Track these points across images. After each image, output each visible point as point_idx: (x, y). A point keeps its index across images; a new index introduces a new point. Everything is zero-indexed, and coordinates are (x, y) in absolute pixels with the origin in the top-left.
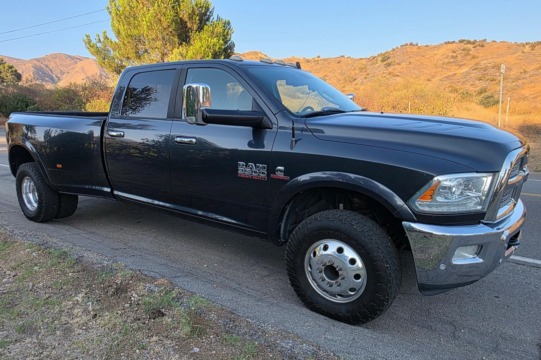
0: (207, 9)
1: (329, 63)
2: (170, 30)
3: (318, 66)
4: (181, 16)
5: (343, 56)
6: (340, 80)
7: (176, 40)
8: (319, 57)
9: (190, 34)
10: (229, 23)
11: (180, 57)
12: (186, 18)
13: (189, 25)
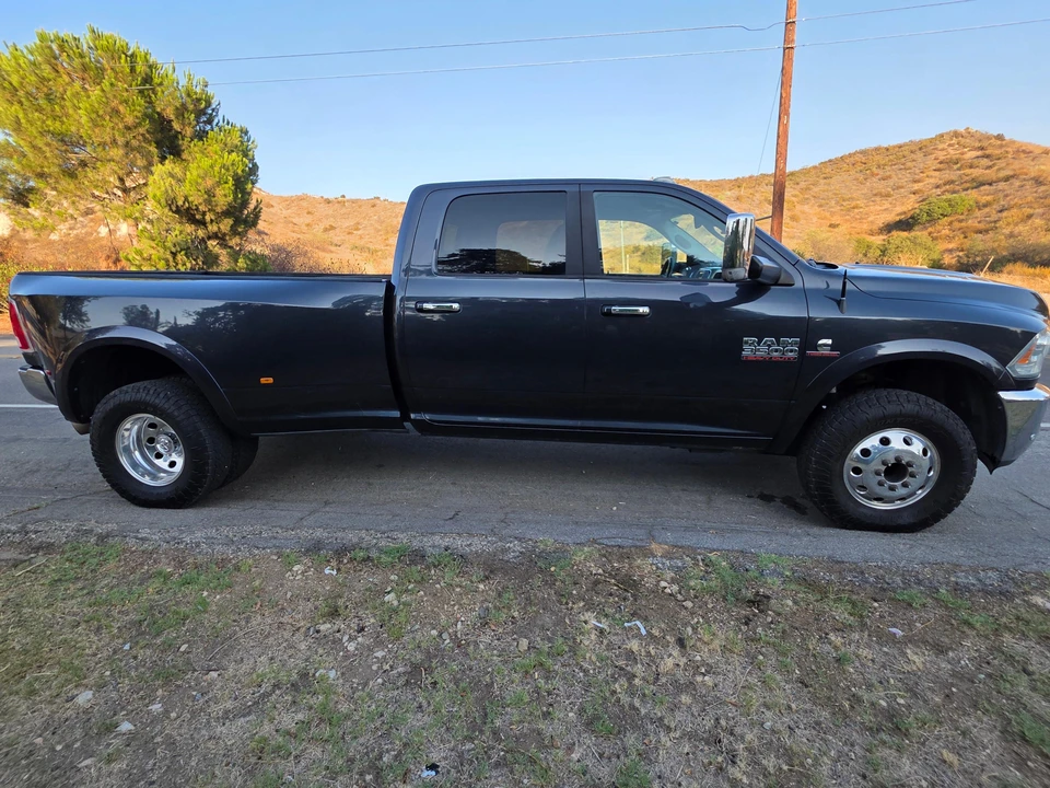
0: (209, 104)
1: (360, 207)
2: (141, 130)
3: (344, 210)
4: (159, 110)
5: (378, 198)
6: (379, 230)
7: (153, 149)
8: (343, 196)
9: (180, 142)
10: (246, 133)
11: (170, 179)
12: (170, 113)
13: (176, 126)
